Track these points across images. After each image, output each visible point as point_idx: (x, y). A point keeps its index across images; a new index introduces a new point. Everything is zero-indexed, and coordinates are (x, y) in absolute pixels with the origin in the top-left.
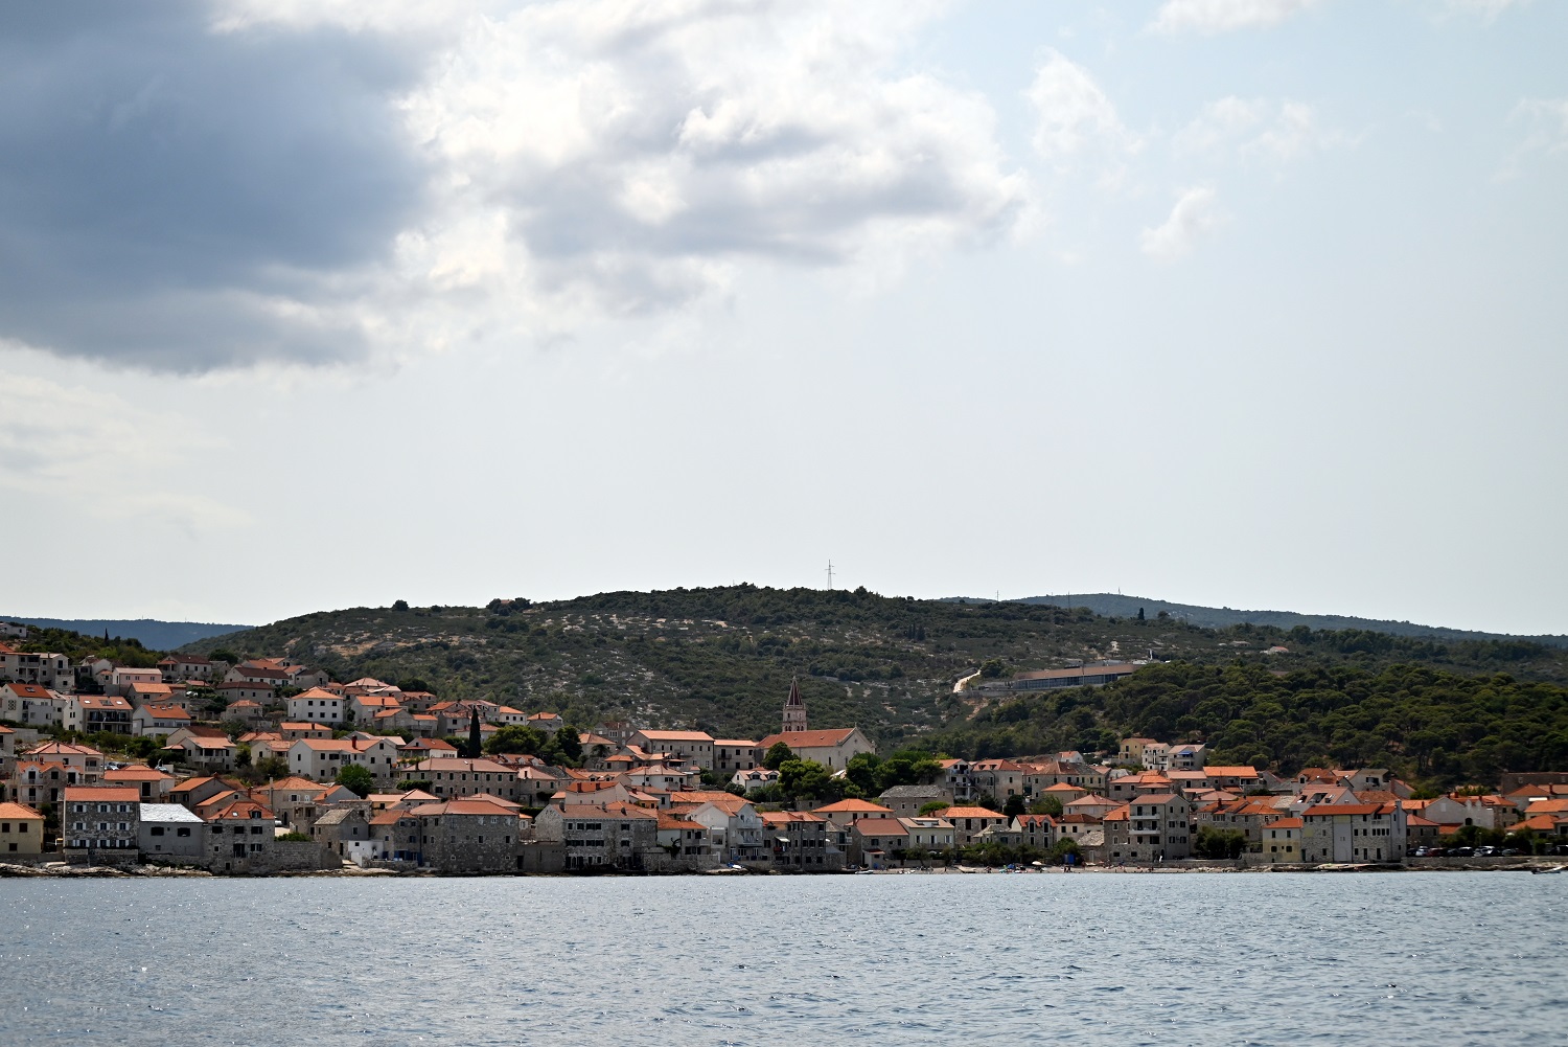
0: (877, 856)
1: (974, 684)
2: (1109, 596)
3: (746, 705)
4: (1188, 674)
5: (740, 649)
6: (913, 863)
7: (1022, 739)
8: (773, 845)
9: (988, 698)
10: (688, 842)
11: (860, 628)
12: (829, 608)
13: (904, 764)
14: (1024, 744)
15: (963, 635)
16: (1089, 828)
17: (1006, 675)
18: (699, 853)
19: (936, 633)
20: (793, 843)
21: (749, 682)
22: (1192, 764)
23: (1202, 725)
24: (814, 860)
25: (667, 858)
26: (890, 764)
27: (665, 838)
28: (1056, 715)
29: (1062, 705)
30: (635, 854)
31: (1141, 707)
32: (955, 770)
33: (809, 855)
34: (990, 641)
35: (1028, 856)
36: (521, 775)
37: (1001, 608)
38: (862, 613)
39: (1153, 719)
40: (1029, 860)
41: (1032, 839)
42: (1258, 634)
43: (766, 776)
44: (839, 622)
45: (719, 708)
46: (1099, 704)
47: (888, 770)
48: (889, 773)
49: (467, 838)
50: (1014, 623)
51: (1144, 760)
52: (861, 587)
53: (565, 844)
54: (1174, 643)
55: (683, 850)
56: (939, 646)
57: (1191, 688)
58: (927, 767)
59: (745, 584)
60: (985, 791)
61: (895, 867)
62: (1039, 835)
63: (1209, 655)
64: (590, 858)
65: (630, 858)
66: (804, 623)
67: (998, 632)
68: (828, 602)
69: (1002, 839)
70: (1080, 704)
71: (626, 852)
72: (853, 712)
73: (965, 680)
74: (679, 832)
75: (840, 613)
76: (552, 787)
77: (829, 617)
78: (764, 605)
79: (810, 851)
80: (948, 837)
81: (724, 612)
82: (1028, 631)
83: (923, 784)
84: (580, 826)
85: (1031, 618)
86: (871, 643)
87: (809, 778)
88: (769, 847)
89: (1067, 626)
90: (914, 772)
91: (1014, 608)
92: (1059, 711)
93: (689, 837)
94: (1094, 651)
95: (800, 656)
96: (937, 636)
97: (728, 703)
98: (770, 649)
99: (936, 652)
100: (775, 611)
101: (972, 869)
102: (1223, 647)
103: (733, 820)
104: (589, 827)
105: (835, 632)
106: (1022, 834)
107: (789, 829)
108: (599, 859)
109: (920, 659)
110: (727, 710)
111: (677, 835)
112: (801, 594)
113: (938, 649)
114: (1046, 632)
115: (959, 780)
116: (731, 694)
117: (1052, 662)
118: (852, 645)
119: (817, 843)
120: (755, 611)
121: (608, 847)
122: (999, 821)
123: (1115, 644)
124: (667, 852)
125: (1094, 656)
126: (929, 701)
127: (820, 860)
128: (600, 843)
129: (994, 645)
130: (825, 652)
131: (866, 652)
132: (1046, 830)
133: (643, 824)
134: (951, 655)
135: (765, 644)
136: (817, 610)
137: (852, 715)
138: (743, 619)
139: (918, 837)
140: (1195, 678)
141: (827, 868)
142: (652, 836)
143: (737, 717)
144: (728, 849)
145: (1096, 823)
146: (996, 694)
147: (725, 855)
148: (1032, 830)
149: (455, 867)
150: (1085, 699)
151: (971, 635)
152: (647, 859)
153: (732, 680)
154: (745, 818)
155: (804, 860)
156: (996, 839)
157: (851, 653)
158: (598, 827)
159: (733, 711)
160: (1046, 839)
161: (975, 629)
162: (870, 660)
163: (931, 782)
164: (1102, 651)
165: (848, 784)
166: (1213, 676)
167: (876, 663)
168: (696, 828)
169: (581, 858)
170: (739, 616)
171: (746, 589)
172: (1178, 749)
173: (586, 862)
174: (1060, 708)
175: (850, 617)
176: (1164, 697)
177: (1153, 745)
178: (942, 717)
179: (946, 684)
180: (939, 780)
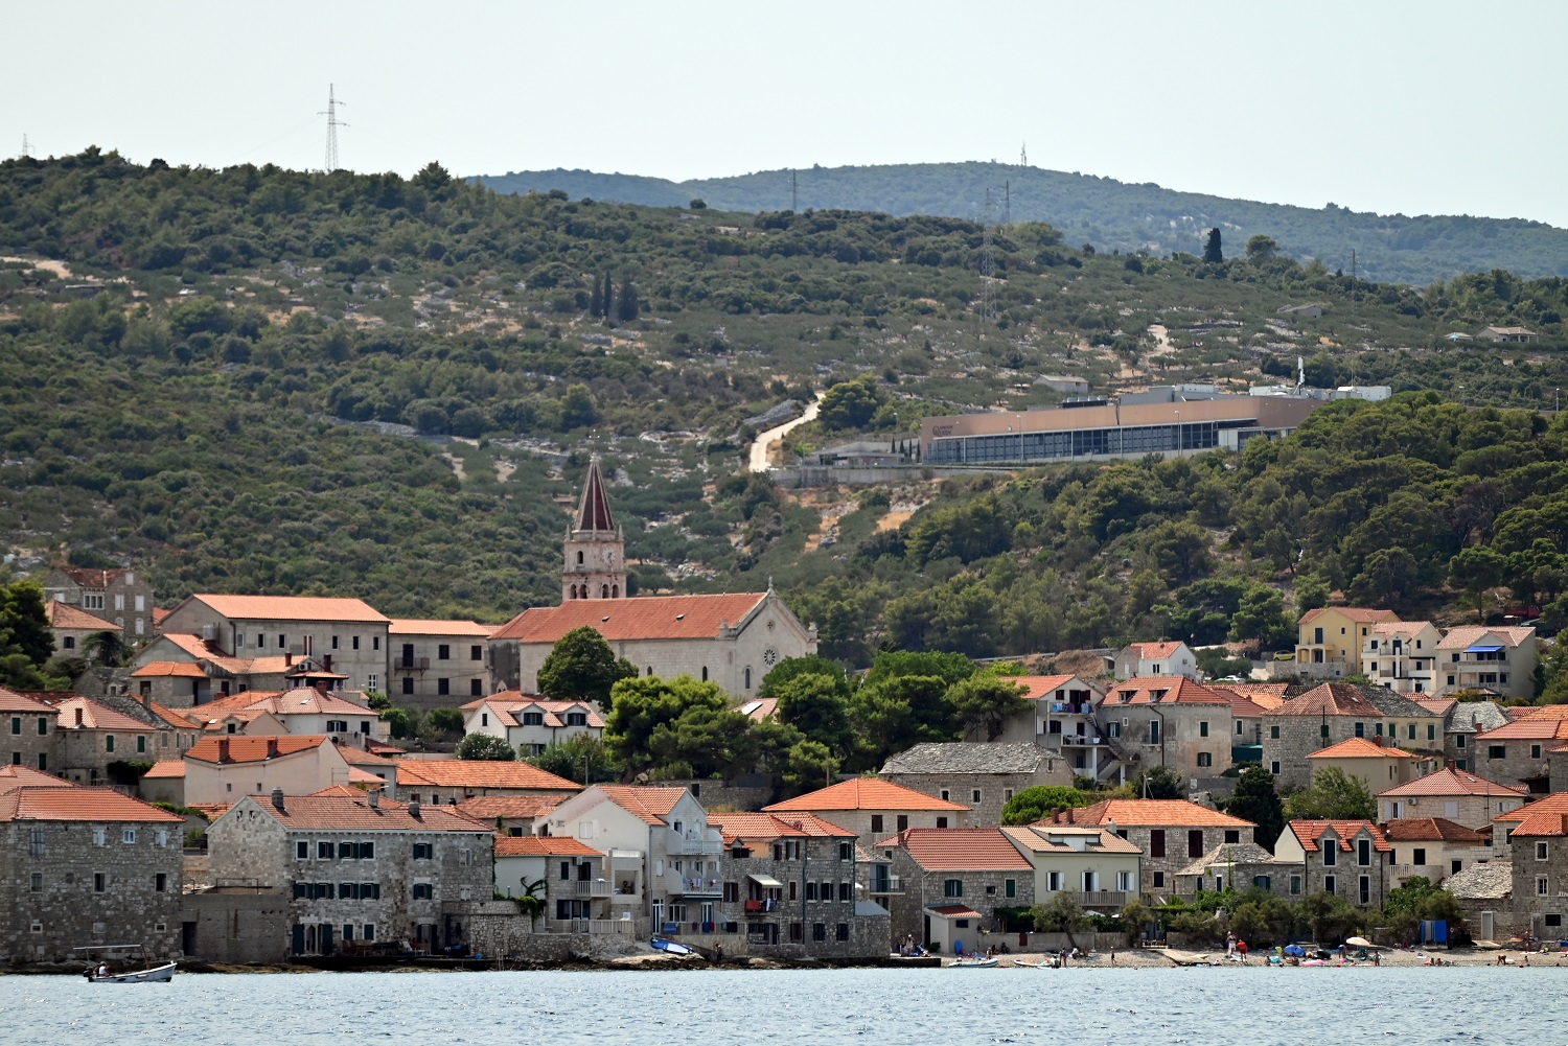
0: (962, 924)
1: (804, 446)
2: (992, 167)
3: (198, 504)
4: (1456, 432)
5: (124, 343)
6: (1050, 940)
7: (1019, 606)
8: (743, 894)
9: (855, 487)
10: (563, 889)
11: (450, 283)
12: (347, 225)
13: (929, 686)
14: (1024, 620)
15: (738, 305)
16: (1458, 853)
17: (888, 423)
18: (587, 915)
19: (660, 300)
20: (786, 892)
21: (191, 439)
22: (1503, 678)
23: (1518, 573)
24: (831, 932)
25: (521, 927)
26: (893, 688)
27: (511, 876)
28: (1093, 541)
29: (1109, 513)
30: (448, 918)
31: (1340, 523)
32: (1059, 704)
33: (819, 920)
34: (821, 327)
35: (1333, 923)
36: (67, 719)
37: (821, 227)
38: (445, 240)
39: (1382, 555)
40: (1334, 933)
41: (1330, 881)
42: (1539, 305)
43: (558, 715)
44: (386, 267)
45: (124, 514)
46: (1214, 512)
47: (888, 703)
48: (891, 712)
49: (69, 878)
50: (865, 268)
51: (1367, 668)
52: (434, 167)
53: (290, 895)
54: (1324, 332)
55: (553, 907)
56: (683, 339)
57: (1470, 469)
58: (988, 694)
59: (94, 151)
60: (1137, 757)
61: (1005, 950)
62: (1347, 871)
63: (1430, 367)
64: (348, 929)
65: (433, 928)
66: (287, 268)
67: (835, 296)
68: (346, 206)
69: (1256, 881)
70: (1158, 509)
71: (423, 913)
72: (489, 525)
73: (776, 434)
74: (542, 864)
75: (384, 240)
76: (141, 748)
77: (355, 251)
78: (169, 215)
79: (822, 911)
80: (1125, 876)
81: (52, 232)
82: (915, 295)
83: (973, 738)
84: (327, 849)
85: (911, 257)
86: (489, 326)
87: (694, 722)
88: (735, 899)
89: (1019, 281)
90: (954, 709)
91: (860, 228)
92: (1102, 532)
93: (565, 875)
94: (1108, 355)
95: (296, 364)
96: (669, 308)
97: (147, 499)
98: (205, 343)
99: (678, 355)
100: (203, 234)
101: (1197, 956)
102: (1462, 343)
103: (659, 833)
104: (346, 850)
105: (383, 295)
106: (1305, 868)
107: (777, 857)
108: (369, 930)
109: (634, 377)
110: (148, 520)
111: (536, 870)
112: (269, 183)
113: (681, 346)
114: (965, 298)
115: (1069, 728)
116: (152, 473)
117: (1001, 384)
118: (440, 332)
119: (836, 889)
120: (143, 231)
121: (390, 901)
122: (1232, 836)
123: (1159, 332)
124: (524, 912)
125: (1111, 369)
126: (685, 495)
127: (843, 932)
128: (370, 891)
129: (834, 335)
130: (363, 351)
131: (482, 352)
132: (1364, 860)
133: (462, 844)
134: (721, 362)
135: (192, 328)
136: (321, 230)
137: (489, 534)
138: (113, 253)
139: (1054, 876)
140: (1478, 442)
141: (856, 951)
142: (483, 872)
143: (180, 538)
144: (647, 909)
145: (1476, 842)
146: (876, 476)
147: (643, 920)
148: (1330, 860)
149: (41, 950)
150: (1169, 496)
151: (761, 306)
152: (480, 932)
153: (142, 434)
154: (685, 828)
155: (809, 931)
156: (1242, 883)
157: (442, 355)
158: (366, 851)
159: (163, 522)
160: (1364, 881)
161: (770, 288)
162: (500, 376)
163: (995, 732)
164: (1130, 350)
165: (795, 740)
166: (1525, 439)
167: (518, 385)
168: (580, 854)
169: (327, 929)
170: (100, 244)
171: (97, 168)
172: (1466, 637)
173: (339, 938)
174: (1103, 521)
175: (415, 253)
176: (1407, 497)
177: (1389, 627)
178: (734, 540)
179: (725, 447)
180: (1015, 727)
